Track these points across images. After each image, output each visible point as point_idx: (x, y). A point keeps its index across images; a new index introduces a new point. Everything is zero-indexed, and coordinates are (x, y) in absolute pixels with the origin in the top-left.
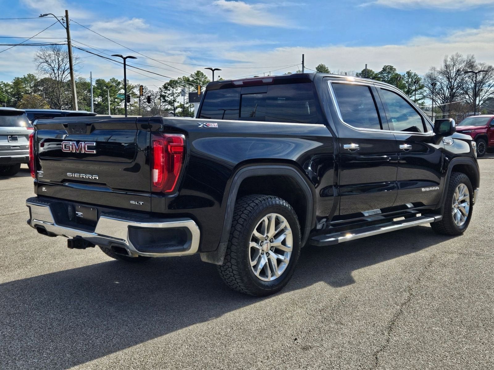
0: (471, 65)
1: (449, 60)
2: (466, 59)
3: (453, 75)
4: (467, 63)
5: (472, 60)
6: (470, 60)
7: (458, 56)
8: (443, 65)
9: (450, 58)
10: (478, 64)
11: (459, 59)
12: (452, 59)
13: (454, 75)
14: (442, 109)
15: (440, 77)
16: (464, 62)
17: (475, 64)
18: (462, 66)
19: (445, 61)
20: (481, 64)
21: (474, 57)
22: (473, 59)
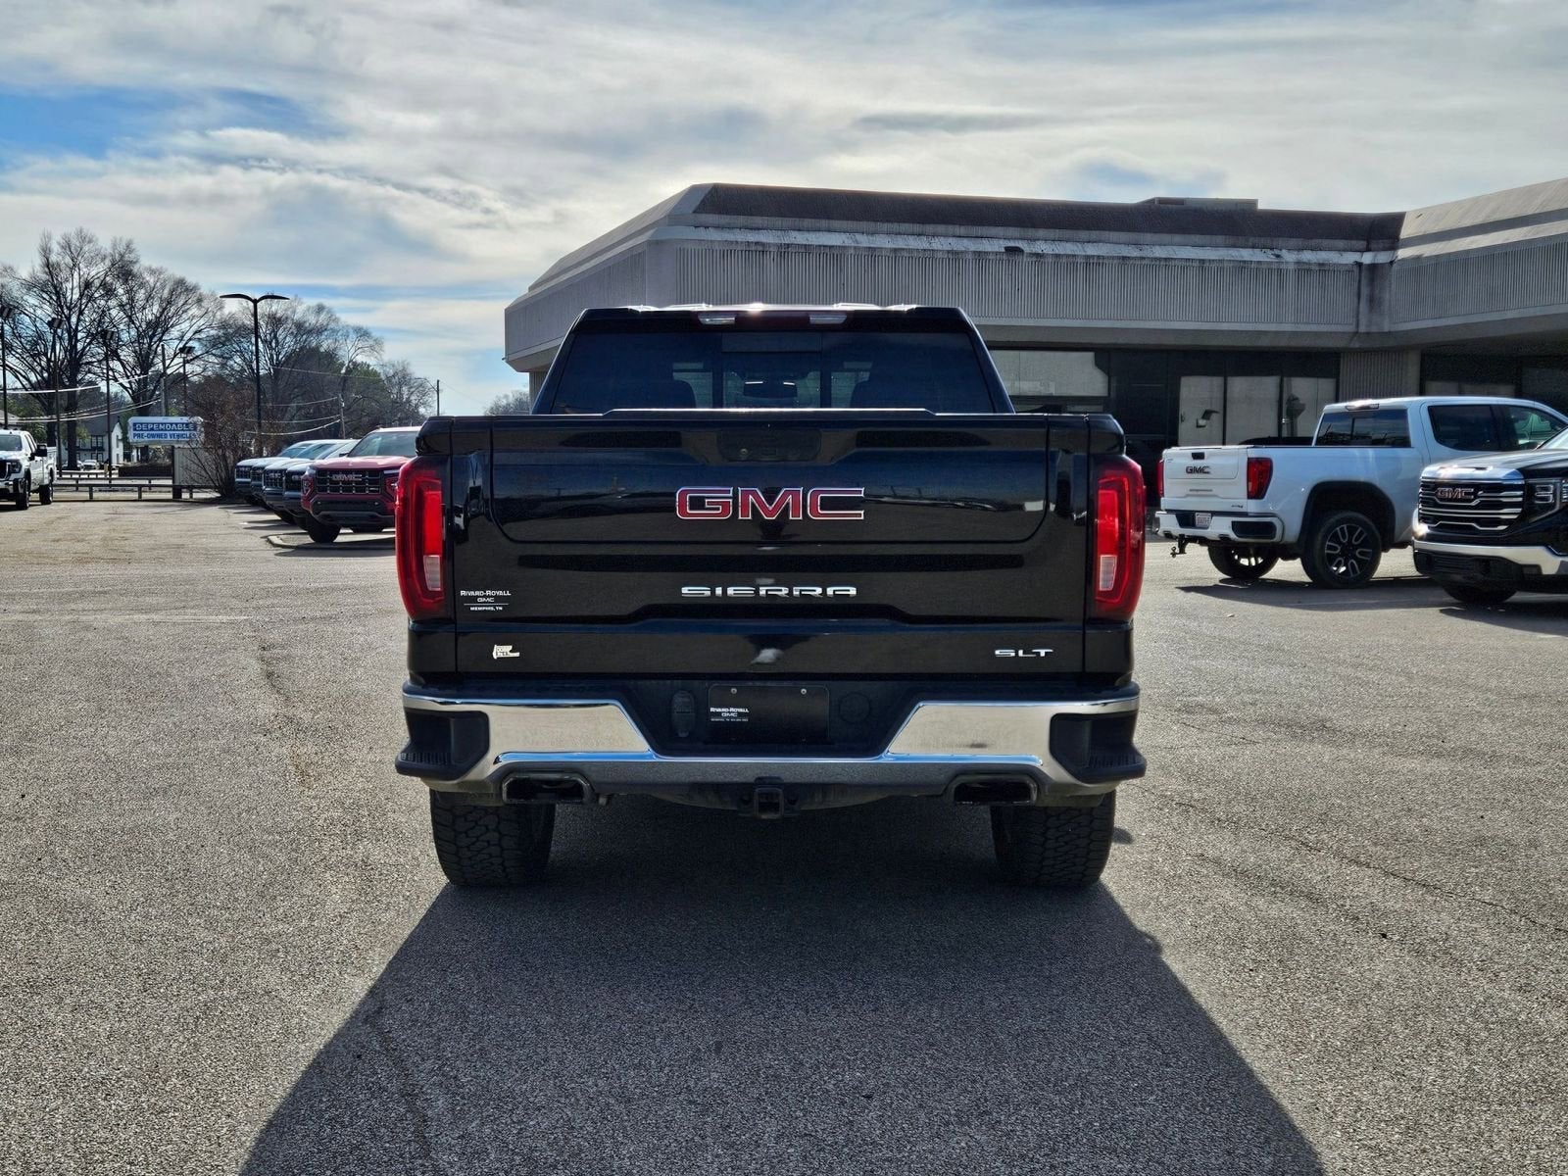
0: (124, 271)
1: (56, 248)
2: (110, 251)
3: (73, 294)
4: (113, 265)
5: (127, 257)
6: (122, 256)
7: (85, 239)
8: (38, 262)
9: (59, 243)
10: (146, 269)
11: (86, 248)
12: (67, 246)
13: (76, 296)
14: (43, 404)
15: (32, 300)
16: (103, 259)
17: (135, 269)
18: (97, 271)
19: (44, 251)
20: (152, 272)
21: (133, 246)
22: (131, 252)
